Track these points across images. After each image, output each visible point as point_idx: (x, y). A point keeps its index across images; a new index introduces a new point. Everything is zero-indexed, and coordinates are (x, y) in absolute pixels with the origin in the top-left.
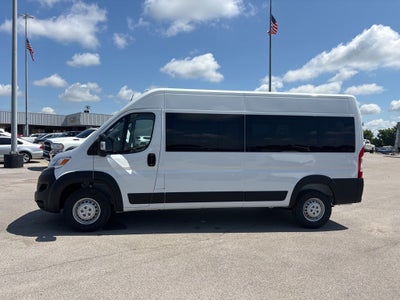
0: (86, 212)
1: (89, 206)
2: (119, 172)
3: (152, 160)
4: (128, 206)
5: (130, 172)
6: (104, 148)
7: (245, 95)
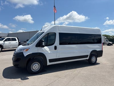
0: (36, 67)
1: (37, 65)
2: (46, 52)
3: (56, 48)
4: (49, 63)
5: (49, 52)
6: (44, 44)
7: (78, 28)
